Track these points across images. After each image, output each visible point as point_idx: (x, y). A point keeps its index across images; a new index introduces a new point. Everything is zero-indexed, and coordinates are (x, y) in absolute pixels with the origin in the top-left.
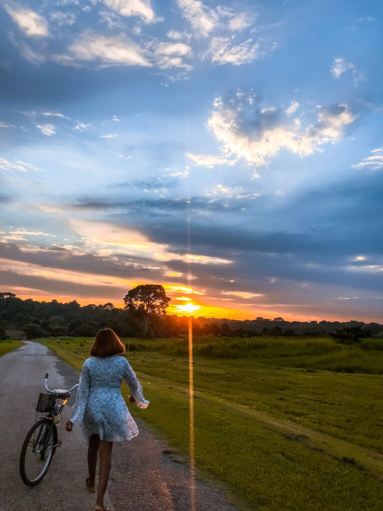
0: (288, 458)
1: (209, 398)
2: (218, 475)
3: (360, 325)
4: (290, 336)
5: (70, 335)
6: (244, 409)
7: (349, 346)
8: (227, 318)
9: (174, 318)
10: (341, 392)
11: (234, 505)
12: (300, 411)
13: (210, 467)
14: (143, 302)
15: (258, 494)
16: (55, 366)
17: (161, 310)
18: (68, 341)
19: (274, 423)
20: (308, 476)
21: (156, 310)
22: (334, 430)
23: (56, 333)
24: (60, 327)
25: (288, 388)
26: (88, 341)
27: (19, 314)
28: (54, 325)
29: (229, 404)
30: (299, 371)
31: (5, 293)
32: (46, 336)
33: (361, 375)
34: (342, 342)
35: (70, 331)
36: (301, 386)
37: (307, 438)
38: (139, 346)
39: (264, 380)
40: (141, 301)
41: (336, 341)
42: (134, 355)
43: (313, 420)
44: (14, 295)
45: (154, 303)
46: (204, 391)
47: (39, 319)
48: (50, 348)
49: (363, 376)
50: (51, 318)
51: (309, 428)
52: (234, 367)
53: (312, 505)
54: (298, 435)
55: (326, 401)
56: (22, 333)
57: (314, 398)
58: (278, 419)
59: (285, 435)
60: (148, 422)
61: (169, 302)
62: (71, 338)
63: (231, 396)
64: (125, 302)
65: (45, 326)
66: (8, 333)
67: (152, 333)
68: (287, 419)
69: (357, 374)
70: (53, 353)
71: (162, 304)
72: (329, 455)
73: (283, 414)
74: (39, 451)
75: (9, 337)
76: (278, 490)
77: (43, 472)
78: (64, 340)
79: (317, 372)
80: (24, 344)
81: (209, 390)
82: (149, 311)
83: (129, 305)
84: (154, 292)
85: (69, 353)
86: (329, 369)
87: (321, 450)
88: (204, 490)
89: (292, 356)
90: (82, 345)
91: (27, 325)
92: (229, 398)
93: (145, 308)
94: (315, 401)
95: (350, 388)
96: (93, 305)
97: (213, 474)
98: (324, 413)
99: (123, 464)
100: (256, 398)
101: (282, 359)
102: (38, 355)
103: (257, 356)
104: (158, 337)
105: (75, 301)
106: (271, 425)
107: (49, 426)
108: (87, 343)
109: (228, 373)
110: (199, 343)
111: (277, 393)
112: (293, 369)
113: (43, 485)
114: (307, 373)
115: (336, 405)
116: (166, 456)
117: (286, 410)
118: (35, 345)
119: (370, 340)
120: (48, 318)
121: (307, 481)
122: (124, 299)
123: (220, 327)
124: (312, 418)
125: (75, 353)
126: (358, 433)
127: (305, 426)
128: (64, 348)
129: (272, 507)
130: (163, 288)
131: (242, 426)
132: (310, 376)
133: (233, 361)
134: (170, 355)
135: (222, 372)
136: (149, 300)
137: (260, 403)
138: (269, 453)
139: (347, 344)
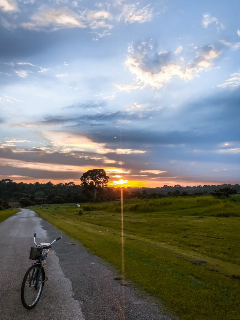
0: (196, 278)
1: (139, 239)
2: (153, 293)
3: (229, 186)
4: (185, 196)
5: (48, 203)
6: (162, 245)
7: (223, 200)
8: (145, 187)
9: (112, 189)
10: (222, 230)
11: (166, 315)
12: (198, 244)
13: (147, 288)
14: (92, 180)
15: (181, 305)
16: (40, 224)
17: (104, 184)
18: (47, 207)
19: (183, 253)
20: (212, 290)
21: (101, 184)
22: (221, 255)
23: (39, 203)
24: (41, 198)
25: (188, 229)
26: (59, 206)
27: (16, 192)
28: (38, 197)
29: (153, 243)
30: (194, 218)
31: (6, 180)
32: (33, 205)
33: (233, 218)
34: (219, 198)
35: (48, 200)
36: (197, 227)
37: (205, 262)
38: (92, 207)
39: (172, 225)
40: (91, 179)
41: (215, 197)
42: (89, 213)
43: (207, 249)
44: (12, 181)
45: (99, 181)
46: (136, 235)
47: (28, 195)
48: (36, 212)
49: (235, 219)
50: (36, 194)
51: (205, 255)
52: (152, 217)
53: (218, 312)
54: (200, 261)
55: (214, 237)
56: (18, 203)
57: (205, 235)
58: (185, 250)
59: (192, 262)
60: (102, 258)
61: (109, 179)
62: (49, 205)
63: (153, 237)
64: (81, 181)
65: (32, 198)
66: (10, 204)
67: (100, 199)
68: (190, 250)
69: (231, 217)
70: (39, 215)
71: (104, 181)
72: (222, 274)
73: (187, 247)
74: (33, 286)
75: (10, 207)
76: (193, 301)
77: (37, 299)
78: (45, 206)
79: (205, 218)
80: (20, 211)
81: (138, 233)
82: (96, 186)
83: (84, 183)
84: (99, 174)
85: (49, 215)
86: (212, 216)
87: (217, 271)
88: (144, 304)
89: (188, 208)
90: (56, 209)
91: (21, 199)
92: (152, 238)
93: (94, 184)
94: (206, 237)
95: (228, 227)
96: (62, 184)
97: (149, 292)
98: (213, 245)
99: (89, 289)
100: (169, 237)
101: (182, 211)
102: (29, 217)
103: (166, 210)
104: (103, 201)
105: (50, 182)
106: (182, 255)
107: (39, 268)
108: (59, 207)
109: (149, 222)
110: (129, 204)
111: (182, 233)
112: (189, 216)
113: (37, 308)
114: (199, 219)
115: (220, 238)
116: (117, 281)
117: (189, 243)
118: (27, 211)
119: (236, 195)
120: (33, 193)
121: (212, 294)
122: (81, 179)
123: (141, 193)
124: (206, 248)
125: (52, 214)
126: (237, 257)
127: (203, 254)
128: (45, 212)
129: (192, 314)
130: (104, 171)
131: (163, 257)
132: (201, 221)
133: (151, 214)
134: (111, 212)
135: (145, 221)
136: (96, 179)
137: (171, 240)
138: (183, 275)
139: (222, 199)
